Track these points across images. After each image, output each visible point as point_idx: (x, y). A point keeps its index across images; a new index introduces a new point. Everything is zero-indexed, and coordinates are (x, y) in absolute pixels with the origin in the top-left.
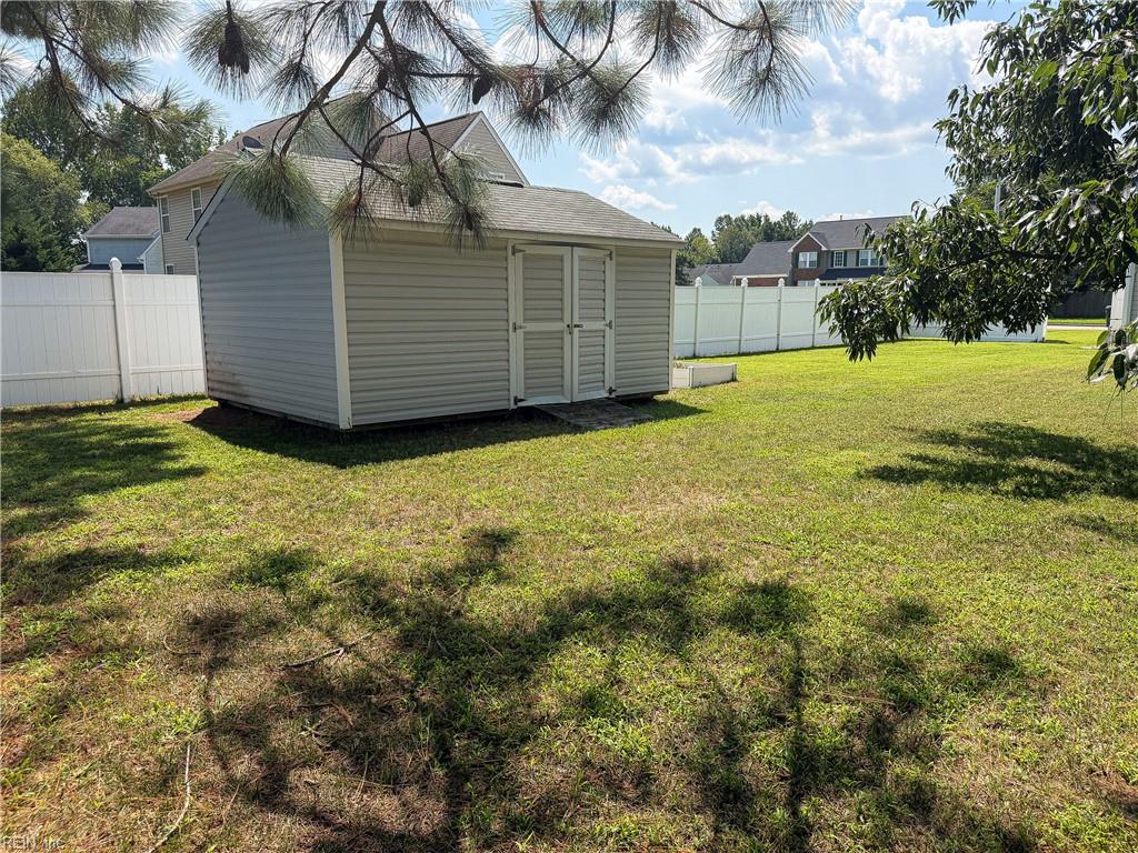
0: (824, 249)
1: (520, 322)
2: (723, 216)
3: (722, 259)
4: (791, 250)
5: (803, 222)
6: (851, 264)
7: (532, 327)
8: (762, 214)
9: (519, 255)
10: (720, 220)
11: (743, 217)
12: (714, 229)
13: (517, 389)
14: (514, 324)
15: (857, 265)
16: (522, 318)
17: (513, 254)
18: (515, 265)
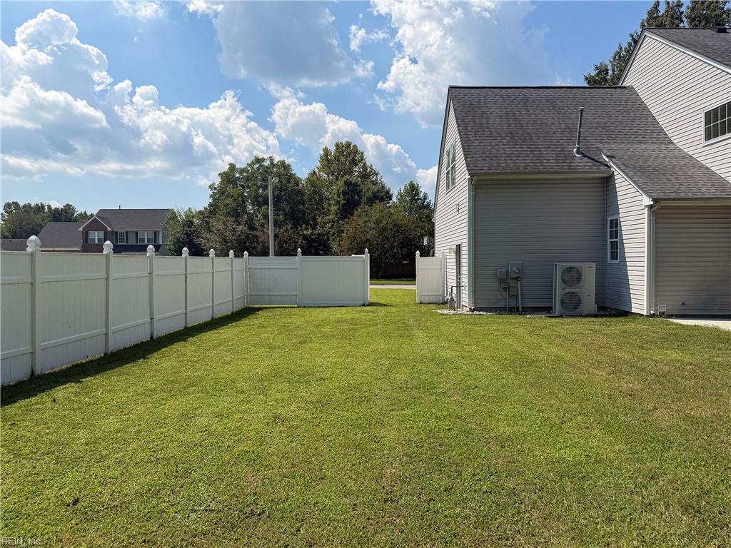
0: (109, 229)
2: (11, 202)
3: (12, 236)
4: (81, 229)
5: (79, 212)
6: (132, 242)
8: (46, 203)
10: (8, 206)
11: (29, 205)
12: (3, 212)
15: (137, 242)
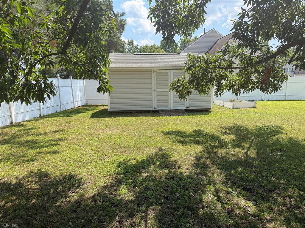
1: (156, 89)
7: (159, 90)
9: (155, 73)
13: (155, 105)
14: (154, 89)
16: (156, 88)
17: (154, 72)
18: (154, 75)
